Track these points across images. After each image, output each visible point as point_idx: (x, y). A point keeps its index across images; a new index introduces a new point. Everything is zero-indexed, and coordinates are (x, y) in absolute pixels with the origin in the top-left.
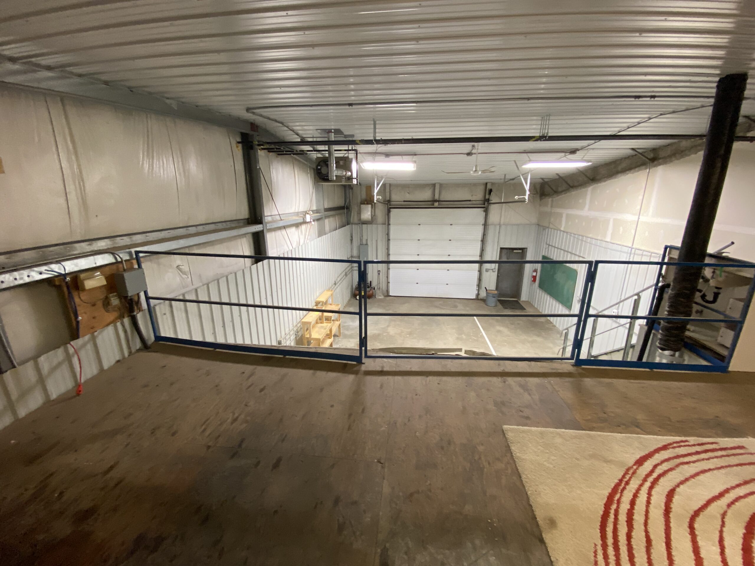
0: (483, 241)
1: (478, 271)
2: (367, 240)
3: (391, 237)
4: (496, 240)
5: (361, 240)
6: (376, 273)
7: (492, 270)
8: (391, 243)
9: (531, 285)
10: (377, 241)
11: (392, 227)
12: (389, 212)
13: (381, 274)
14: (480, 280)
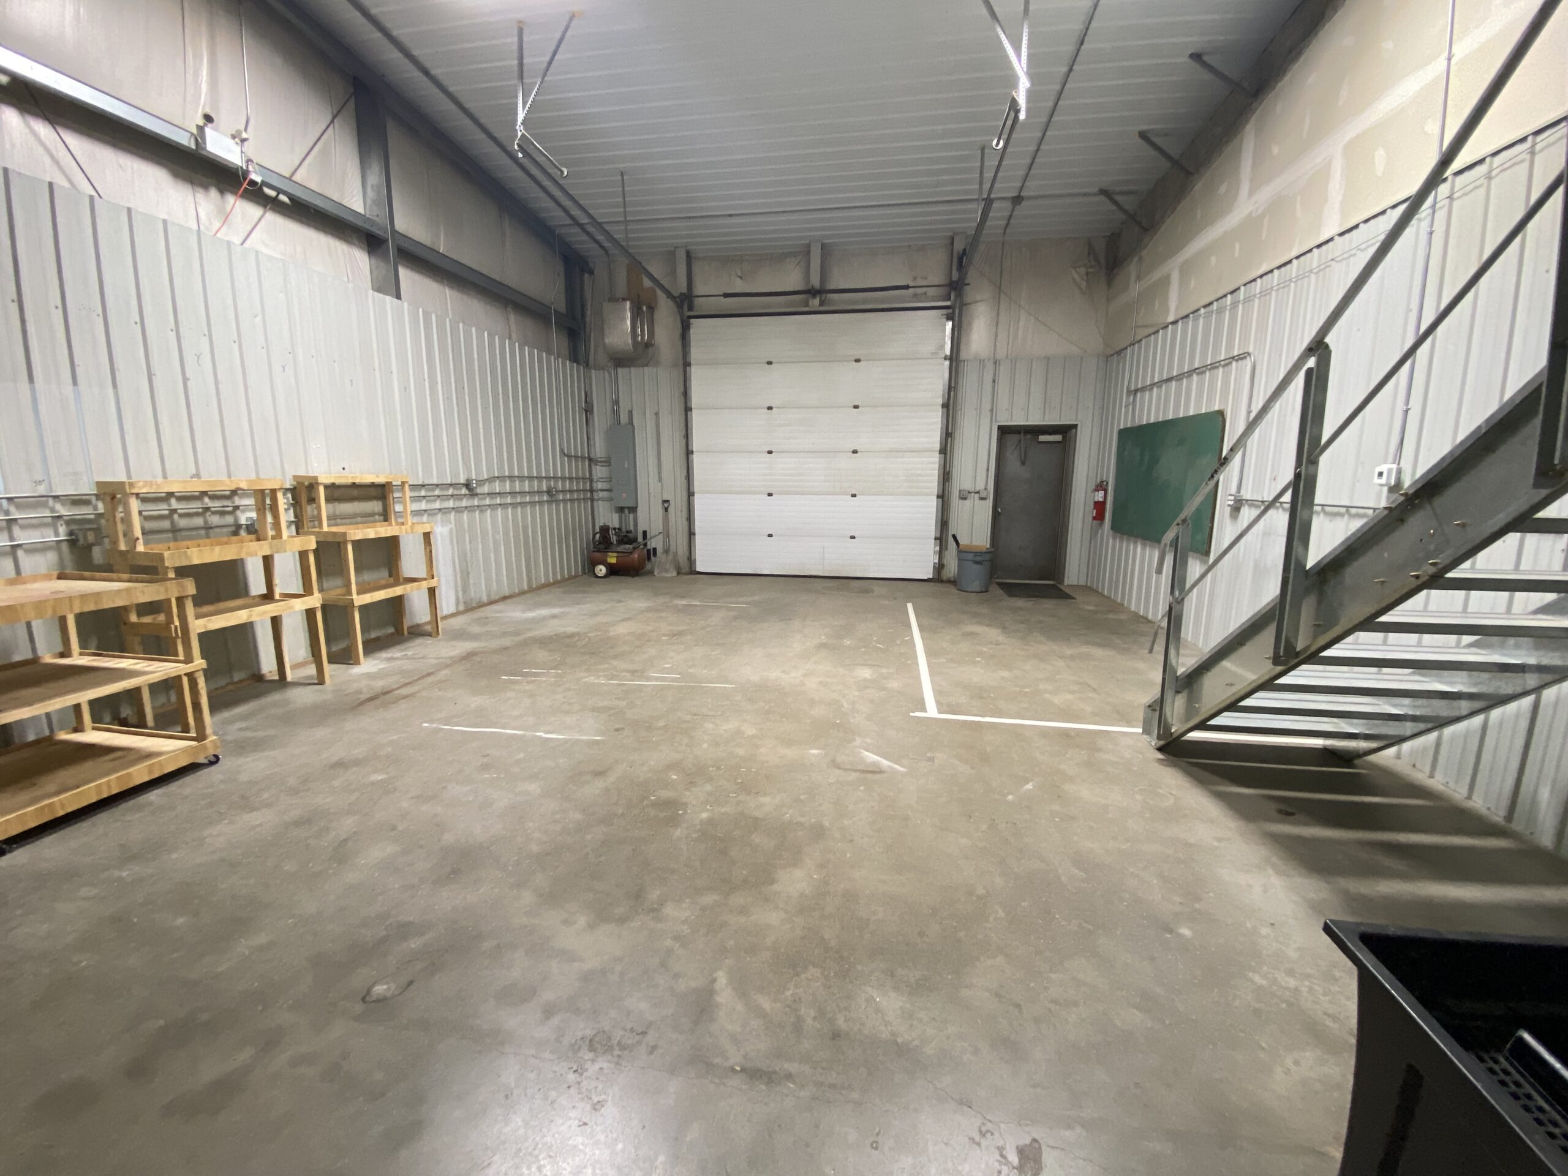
0: (950, 407)
1: (938, 497)
2: (631, 413)
3: (695, 400)
4: (987, 406)
5: (616, 413)
6: (658, 509)
7: (978, 492)
8: (696, 417)
9: (1094, 534)
10: (657, 414)
11: (695, 372)
12: (685, 328)
13: (671, 509)
14: (943, 523)
